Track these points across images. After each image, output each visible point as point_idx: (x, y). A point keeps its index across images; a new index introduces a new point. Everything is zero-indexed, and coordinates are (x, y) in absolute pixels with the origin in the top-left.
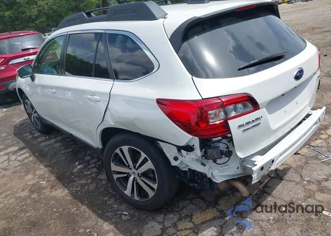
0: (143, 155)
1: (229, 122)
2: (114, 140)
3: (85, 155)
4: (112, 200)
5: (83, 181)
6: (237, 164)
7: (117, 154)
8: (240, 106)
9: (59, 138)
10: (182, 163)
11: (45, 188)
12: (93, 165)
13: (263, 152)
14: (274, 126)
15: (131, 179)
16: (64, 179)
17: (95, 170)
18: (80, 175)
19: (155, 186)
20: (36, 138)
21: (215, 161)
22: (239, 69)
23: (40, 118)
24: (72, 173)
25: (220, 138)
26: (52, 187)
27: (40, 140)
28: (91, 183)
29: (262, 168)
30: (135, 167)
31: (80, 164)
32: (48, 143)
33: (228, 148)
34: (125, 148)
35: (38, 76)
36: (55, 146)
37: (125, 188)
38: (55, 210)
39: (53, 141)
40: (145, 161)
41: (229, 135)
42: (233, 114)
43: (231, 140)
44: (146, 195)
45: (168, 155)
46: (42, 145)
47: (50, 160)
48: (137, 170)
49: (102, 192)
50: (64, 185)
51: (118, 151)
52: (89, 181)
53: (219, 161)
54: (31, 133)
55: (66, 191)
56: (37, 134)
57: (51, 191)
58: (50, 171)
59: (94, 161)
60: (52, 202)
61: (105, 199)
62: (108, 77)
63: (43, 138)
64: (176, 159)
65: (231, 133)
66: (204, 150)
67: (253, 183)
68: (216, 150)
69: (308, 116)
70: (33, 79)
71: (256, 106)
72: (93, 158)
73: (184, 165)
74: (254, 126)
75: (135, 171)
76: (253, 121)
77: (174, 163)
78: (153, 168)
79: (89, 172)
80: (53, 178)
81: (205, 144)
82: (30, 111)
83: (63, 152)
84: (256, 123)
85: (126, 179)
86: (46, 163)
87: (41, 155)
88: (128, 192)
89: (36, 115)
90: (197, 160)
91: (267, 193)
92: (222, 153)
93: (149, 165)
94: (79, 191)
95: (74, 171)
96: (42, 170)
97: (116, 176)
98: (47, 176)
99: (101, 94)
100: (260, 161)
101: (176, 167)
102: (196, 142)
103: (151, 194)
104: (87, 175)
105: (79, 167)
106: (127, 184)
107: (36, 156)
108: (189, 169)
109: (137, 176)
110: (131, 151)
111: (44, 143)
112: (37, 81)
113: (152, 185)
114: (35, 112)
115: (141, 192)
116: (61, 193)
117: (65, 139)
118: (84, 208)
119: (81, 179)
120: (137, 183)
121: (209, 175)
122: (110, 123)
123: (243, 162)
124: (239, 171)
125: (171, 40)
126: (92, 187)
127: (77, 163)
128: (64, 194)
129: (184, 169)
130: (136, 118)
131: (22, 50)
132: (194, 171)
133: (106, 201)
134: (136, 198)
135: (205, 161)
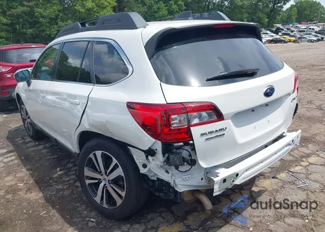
0: (115, 161)
1: (191, 128)
2: (90, 144)
3: (68, 163)
4: (84, 207)
5: (60, 187)
6: (202, 175)
7: (91, 159)
8: (204, 114)
9: (47, 145)
10: (150, 170)
11: (21, 190)
12: (74, 172)
13: (228, 165)
14: (241, 140)
15: (102, 185)
16: (41, 182)
17: (74, 177)
18: (59, 180)
19: (123, 194)
20: (27, 143)
21: (177, 168)
22: (208, 80)
23: (32, 124)
24: (51, 178)
25: (182, 144)
26: (29, 190)
27: (29, 145)
28: (68, 188)
29: (225, 181)
30: (106, 173)
31: (61, 171)
32: (36, 148)
33: (190, 155)
34: (99, 153)
35: (34, 82)
36: (42, 151)
37: (96, 194)
38: (25, 211)
39: (41, 147)
40: (116, 167)
41: (191, 142)
42: (196, 121)
43: (193, 147)
44: (115, 203)
45: (137, 162)
46: (29, 149)
47: (34, 165)
48: (108, 176)
49: (75, 198)
50: (40, 189)
51: (91, 156)
52: (65, 187)
53: (181, 168)
54: (23, 138)
55: (41, 194)
56: (29, 139)
57: (26, 194)
58: (30, 174)
59: (75, 168)
60: (24, 204)
61: (76, 205)
62: (90, 82)
63: (34, 143)
64: (145, 166)
65: (193, 140)
66: (167, 155)
67: (214, 195)
68: (178, 156)
69: (281, 137)
70: (29, 84)
71: (220, 117)
72: (75, 166)
73: (152, 174)
74: (217, 136)
75: (106, 177)
76: (216, 131)
77: (143, 171)
78: (123, 175)
79: (68, 179)
80: (32, 181)
81: (167, 149)
82: (24, 116)
83: (49, 157)
84: (220, 133)
85: (97, 185)
86: (28, 167)
87: (26, 159)
88: (98, 199)
89: (29, 120)
90: (161, 166)
91: (237, 212)
92: (184, 160)
93: (119, 172)
94: (53, 195)
95: (54, 176)
96: (24, 173)
97: (88, 182)
98: (26, 178)
99: (81, 97)
100: (223, 173)
101: (144, 175)
102: (158, 146)
103: (119, 202)
104: (65, 181)
105: (59, 173)
106: (97, 190)
107: (21, 160)
108: (158, 178)
109: (107, 183)
110: (103, 156)
111: (33, 149)
112: (32, 87)
113: (120, 192)
114: (29, 118)
115: (110, 200)
116: (36, 196)
117: (53, 146)
118: (53, 212)
119: (58, 184)
120: (107, 190)
121: (172, 183)
122: (86, 126)
123: (207, 173)
124: (204, 183)
125: (146, 47)
126: (67, 193)
127: (58, 169)
128: (38, 197)
129: (153, 178)
130: (107, 121)
131: (31, 61)
132: (162, 180)
133: (77, 207)
134: (105, 205)
135: (167, 167)
